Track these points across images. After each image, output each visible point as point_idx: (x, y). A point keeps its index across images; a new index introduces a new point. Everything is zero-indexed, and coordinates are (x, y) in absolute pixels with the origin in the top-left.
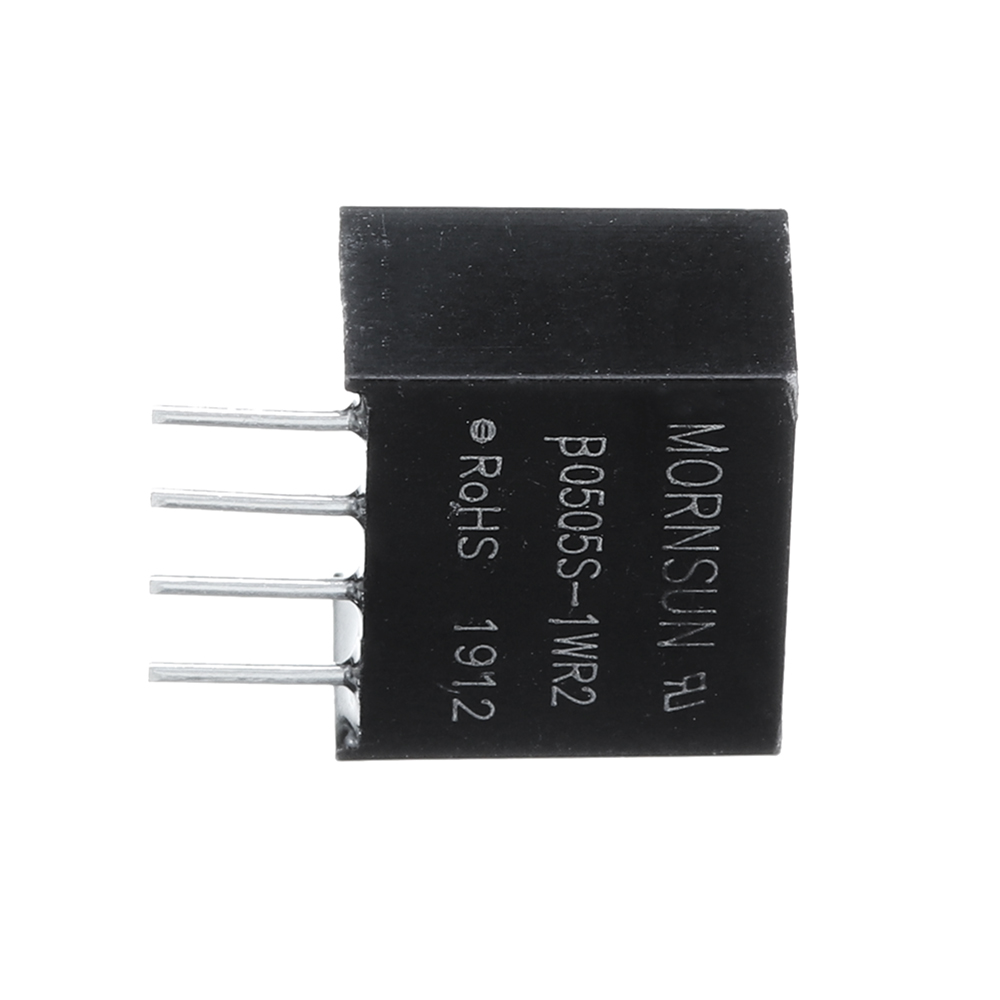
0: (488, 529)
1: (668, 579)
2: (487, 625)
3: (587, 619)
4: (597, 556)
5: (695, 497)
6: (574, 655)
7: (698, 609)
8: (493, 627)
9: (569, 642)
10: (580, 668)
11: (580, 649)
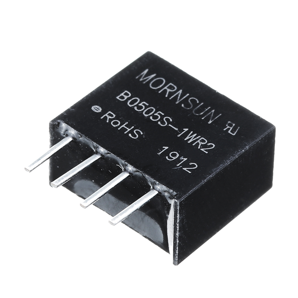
0: (131, 129)
1: (188, 109)
2: (164, 148)
3: (184, 130)
4: (164, 116)
5: (166, 88)
6: (194, 139)
7: (205, 110)
8: (166, 148)
9: (189, 138)
10: (200, 141)
11: (193, 137)
